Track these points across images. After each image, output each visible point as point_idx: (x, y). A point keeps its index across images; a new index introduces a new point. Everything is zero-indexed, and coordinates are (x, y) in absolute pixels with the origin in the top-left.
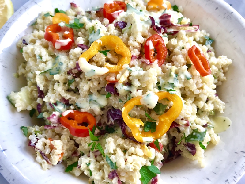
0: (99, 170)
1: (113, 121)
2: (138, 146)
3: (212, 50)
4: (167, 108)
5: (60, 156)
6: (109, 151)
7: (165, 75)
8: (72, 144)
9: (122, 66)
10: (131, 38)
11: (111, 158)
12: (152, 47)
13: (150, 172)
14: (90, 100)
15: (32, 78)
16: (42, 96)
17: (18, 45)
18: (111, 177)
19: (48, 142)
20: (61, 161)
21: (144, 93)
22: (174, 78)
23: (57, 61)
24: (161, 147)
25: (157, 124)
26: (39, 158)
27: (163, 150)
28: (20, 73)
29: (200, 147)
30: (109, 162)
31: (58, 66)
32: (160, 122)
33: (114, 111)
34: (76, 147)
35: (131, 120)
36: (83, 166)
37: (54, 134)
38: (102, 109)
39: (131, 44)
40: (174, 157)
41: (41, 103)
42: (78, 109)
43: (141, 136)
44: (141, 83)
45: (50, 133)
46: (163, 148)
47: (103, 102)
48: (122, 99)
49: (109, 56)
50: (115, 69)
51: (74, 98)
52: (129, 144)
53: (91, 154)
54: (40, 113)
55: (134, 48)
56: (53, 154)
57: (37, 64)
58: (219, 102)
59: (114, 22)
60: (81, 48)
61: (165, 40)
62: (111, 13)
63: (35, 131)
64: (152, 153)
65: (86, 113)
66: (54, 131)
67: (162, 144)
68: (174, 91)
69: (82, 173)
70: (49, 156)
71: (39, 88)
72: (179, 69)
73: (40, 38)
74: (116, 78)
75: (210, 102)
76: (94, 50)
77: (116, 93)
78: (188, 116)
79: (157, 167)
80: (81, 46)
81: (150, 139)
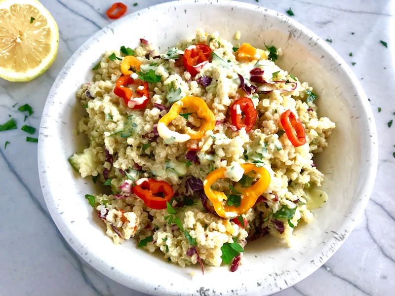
0: (177, 246)
1: (192, 192)
2: (220, 222)
3: (315, 108)
4: (253, 180)
5: (133, 230)
6: (188, 226)
7: (253, 143)
8: (145, 217)
9: (205, 132)
10: (217, 100)
11: (190, 234)
12: (239, 112)
13: (233, 250)
14: (167, 168)
15: (96, 137)
16: (111, 160)
17: (78, 95)
18: (190, 254)
19: (119, 213)
20: (134, 235)
21: (228, 164)
22: (263, 148)
23: (129, 121)
24: (245, 224)
25: (242, 197)
26: (110, 231)
27: (249, 227)
28: (81, 131)
29: (288, 226)
30: (188, 237)
31: (130, 127)
32: (246, 196)
33: (194, 181)
34: (149, 220)
35: (213, 194)
36: (159, 242)
37: (125, 204)
38: (180, 178)
39: (216, 108)
40: (262, 235)
41: (109, 168)
42: (152, 177)
43: (224, 211)
44: (226, 153)
45: (120, 203)
46: (248, 224)
47: (182, 171)
48: (203, 168)
49: (191, 119)
50: (197, 136)
51: (149, 164)
52: (210, 219)
53: (168, 228)
54: (106, 179)
55: (219, 111)
56: (125, 228)
57: (105, 123)
58: (316, 174)
59: (197, 77)
60: (159, 108)
61: (256, 102)
62: (194, 66)
63: (103, 201)
64: (235, 229)
65: (162, 182)
66: (124, 201)
67: (246, 220)
68: (262, 163)
69: (158, 249)
70: (121, 229)
71: (107, 152)
72: (269, 137)
73: (108, 90)
74: (198, 145)
75: (306, 173)
76: (174, 113)
77: (197, 161)
78: (276, 190)
79: (240, 244)
80: (158, 106)
81: (234, 214)
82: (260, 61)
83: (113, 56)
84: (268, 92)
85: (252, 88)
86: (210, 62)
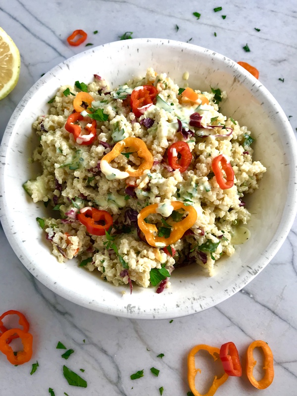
0: (112, 267)
1: (130, 222)
2: (151, 250)
3: (251, 151)
4: (183, 216)
5: (76, 251)
6: (122, 251)
7: (186, 183)
8: (88, 240)
9: (143, 171)
10: (156, 142)
11: (124, 258)
12: (175, 154)
13: (160, 274)
14: (109, 200)
15: (48, 167)
16: (60, 188)
17: (34, 127)
18: (123, 275)
19: (65, 236)
20: (76, 256)
21: (162, 201)
22: (194, 188)
23: (77, 155)
24: (173, 253)
25: (172, 229)
26: (55, 251)
27: (177, 255)
28: (35, 159)
29: (211, 257)
30: (122, 261)
31: (78, 160)
32: (174, 229)
33: (132, 213)
34: (91, 243)
35: (145, 226)
36: (97, 263)
37: (71, 228)
38: (120, 209)
39: (155, 149)
40: (190, 263)
41: (58, 196)
42: (96, 206)
43: (154, 241)
44: (159, 191)
45: (66, 227)
46: (177, 253)
47: (121, 203)
48: (140, 202)
49: (132, 158)
50: (135, 174)
51: (93, 195)
52: (143, 246)
53: (106, 252)
54: (56, 204)
55: (158, 153)
56: (69, 249)
57: (56, 155)
58: (244, 213)
59: (140, 118)
60: (104, 146)
61: (191, 146)
62: (138, 108)
63: (51, 224)
64: (164, 257)
65: (104, 211)
66: (70, 225)
67: (175, 249)
68: (191, 201)
69: (96, 269)
70: (65, 250)
71: (57, 181)
72: (200, 179)
73: (60, 125)
74: (136, 182)
75: (234, 211)
76: (116, 151)
77: (135, 196)
78: (203, 226)
79: (168, 270)
80: (103, 144)
81: (163, 244)
82: (201, 106)
83: (67, 91)
84: (205, 137)
85: (189, 133)
86: (154, 104)
